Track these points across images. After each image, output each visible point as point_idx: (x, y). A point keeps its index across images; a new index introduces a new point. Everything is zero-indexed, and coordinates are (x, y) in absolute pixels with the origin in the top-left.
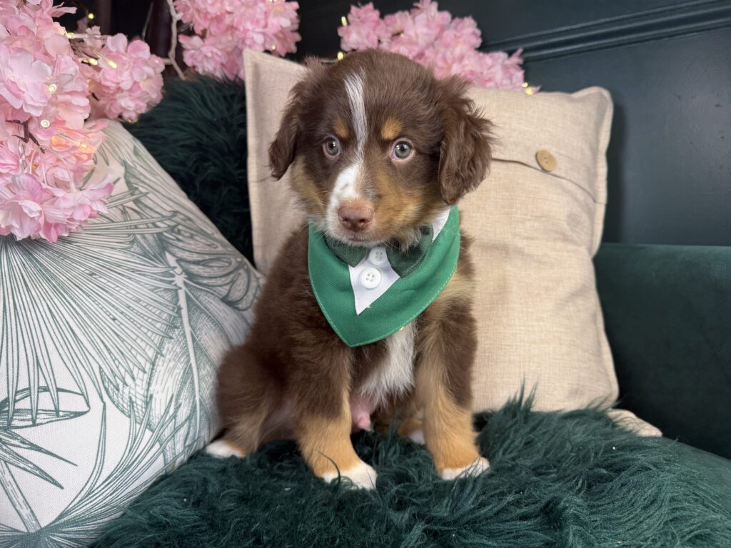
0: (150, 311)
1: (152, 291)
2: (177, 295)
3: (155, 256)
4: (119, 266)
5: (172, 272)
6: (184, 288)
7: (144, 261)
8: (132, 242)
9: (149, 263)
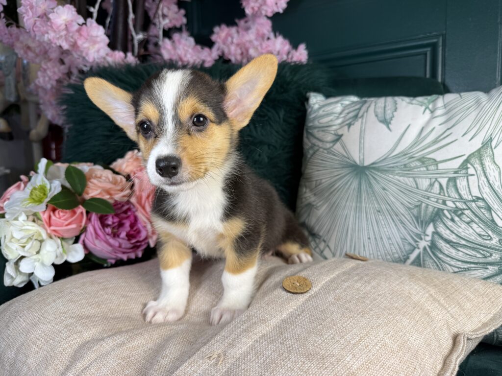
0: (391, 248)
1: (401, 239)
2: (413, 251)
3: (422, 222)
4: (397, 215)
5: (423, 237)
6: (421, 250)
7: (413, 220)
8: (416, 206)
9: (414, 223)
